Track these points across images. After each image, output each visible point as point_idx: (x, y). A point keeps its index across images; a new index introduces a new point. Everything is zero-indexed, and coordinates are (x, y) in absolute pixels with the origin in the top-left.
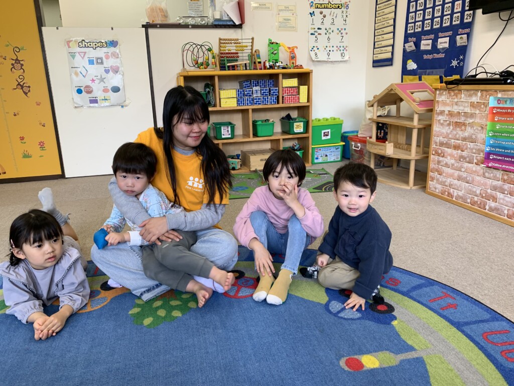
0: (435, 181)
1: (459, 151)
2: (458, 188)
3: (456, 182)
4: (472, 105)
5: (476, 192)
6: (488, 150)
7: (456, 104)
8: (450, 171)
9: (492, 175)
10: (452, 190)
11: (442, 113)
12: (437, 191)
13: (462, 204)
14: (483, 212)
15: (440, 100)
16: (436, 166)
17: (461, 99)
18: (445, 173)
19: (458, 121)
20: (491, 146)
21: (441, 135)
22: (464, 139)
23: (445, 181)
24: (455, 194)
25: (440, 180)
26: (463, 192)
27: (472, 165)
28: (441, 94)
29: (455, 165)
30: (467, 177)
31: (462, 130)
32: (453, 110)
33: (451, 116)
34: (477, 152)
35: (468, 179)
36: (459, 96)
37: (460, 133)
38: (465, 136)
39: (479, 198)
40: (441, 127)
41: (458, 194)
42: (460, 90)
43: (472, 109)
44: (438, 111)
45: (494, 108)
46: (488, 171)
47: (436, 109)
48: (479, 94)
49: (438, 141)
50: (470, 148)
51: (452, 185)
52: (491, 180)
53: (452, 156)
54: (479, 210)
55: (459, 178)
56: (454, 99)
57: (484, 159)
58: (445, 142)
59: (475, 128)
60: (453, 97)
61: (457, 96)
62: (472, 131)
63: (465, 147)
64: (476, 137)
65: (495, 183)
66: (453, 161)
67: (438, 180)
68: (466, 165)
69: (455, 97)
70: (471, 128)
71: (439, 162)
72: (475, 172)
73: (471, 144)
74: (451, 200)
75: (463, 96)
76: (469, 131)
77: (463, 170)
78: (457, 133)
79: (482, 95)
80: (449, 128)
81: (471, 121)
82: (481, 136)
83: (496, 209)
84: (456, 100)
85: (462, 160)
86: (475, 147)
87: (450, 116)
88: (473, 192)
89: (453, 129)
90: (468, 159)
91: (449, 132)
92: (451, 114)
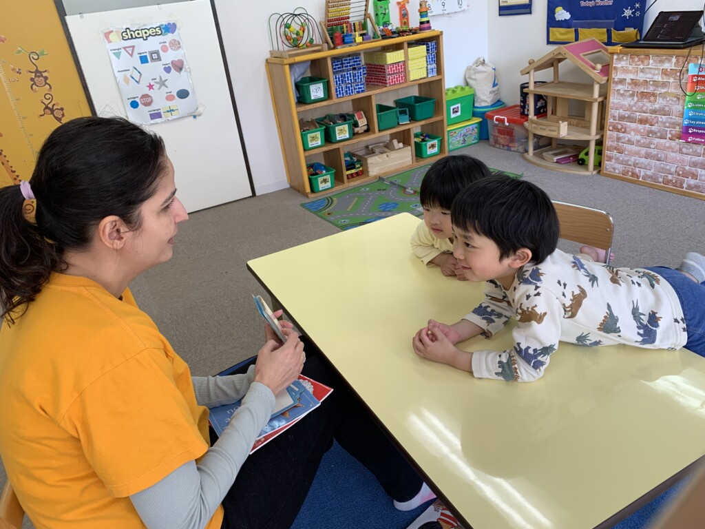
0: (613, 161)
1: (647, 126)
2: (646, 166)
3: (643, 160)
4: (665, 72)
5: (670, 170)
6: (686, 123)
7: (642, 71)
8: (634, 148)
9: (691, 150)
10: (637, 170)
11: (622, 81)
12: (617, 171)
13: (652, 184)
14: (679, 191)
15: (619, 66)
16: (615, 144)
17: (648, 65)
18: (629, 151)
19: (645, 91)
20: (690, 119)
21: (621, 108)
22: (654, 112)
23: (628, 160)
24: (642, 174)
25: (621, 159)
26: (653, 171)
27: (665, 141)
28: (619, 60)
29: (642, 141)
30: (657, 154)
31: (650, 102)
32: (638, 78)
33: (635, 85)
34: (672, 126)
35: (659, 156)
36: (646, 62)
37: (649, 105)
38: (655, 108)
39: (674, 176)
40: (621, 98)
41: (646, 174)
42: (647, 56)
43: (664, 77)
44: (616, 80)
45: (694, 76)
46: (686, 146)
47: (613, 77)
48: (674, 60)
49: (617, 114)
50: (661, 122)
51: (637, 164)
52: (690, 156)
53: (637, 131)
54: (674, 189)
55: (647, 156)
56: (639, 65)
57: (681, 133)
58: (627, 116)
59: (668, 99)
60: (638, 63)
61: (642, 62)
62: (664, 103)
63: (655, 121)
64: (670, 109)
65: (695, 159)
66: (638, 137)
67: (617, 159)
68: (657, 140)
69: (640, 62)
70: (663, 99)
71: (619, 139)
72: (669, 147)
73: (663, 116)
74: (636, 181)
75: (651, 61)
76: (659, 103)
77: (652, 146)
78: (644, 105)
79: (678, 61)
80: (633, 99)
81: (663, 91)
82: (677, 108)
83: (697, 187)
84: (642, 67)
85: (651, 135)
86: (669, 120)
87: (633, 85)
88: (666, 170)
89: (638, 101)
90: (659, 134)
91: (632, 103)
92: (634, 83)
